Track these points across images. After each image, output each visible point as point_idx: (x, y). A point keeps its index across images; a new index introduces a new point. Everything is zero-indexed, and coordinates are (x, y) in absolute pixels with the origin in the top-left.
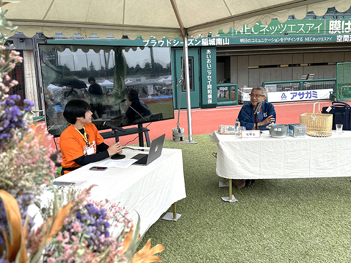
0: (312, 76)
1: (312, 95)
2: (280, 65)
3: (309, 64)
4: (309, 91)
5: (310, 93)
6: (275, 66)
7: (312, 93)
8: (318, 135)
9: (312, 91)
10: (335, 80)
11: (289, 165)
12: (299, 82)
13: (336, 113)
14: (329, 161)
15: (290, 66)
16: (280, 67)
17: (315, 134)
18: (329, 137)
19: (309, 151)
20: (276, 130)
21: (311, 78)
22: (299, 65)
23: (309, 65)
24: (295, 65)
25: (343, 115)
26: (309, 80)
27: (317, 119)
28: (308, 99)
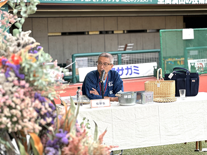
0: (131, 46)
1: (133, 71)
2: (88, 32)
3: (124, 31)
4: (129, 66)
5: (131, 69)
6: (82, 33)
7: (133, 68)
8: (165, 101)
9: (133, 65)
10: (159, 52)
11: (141, 133)
12: (117, 54)
13: (178, 79)
14: (177, 126)
15: (101, 33)
16: (88, 34)
17: (162, 100)
18: (174, 102)
19: (158, 118)
20: (126, 97)
21: (130, 49)
22: (113, 32)
23: (124, 33)
24: (107, 32)
25: (184, 81)
26: (127, 51)
27: (161, 86)
28: (128, 76)
